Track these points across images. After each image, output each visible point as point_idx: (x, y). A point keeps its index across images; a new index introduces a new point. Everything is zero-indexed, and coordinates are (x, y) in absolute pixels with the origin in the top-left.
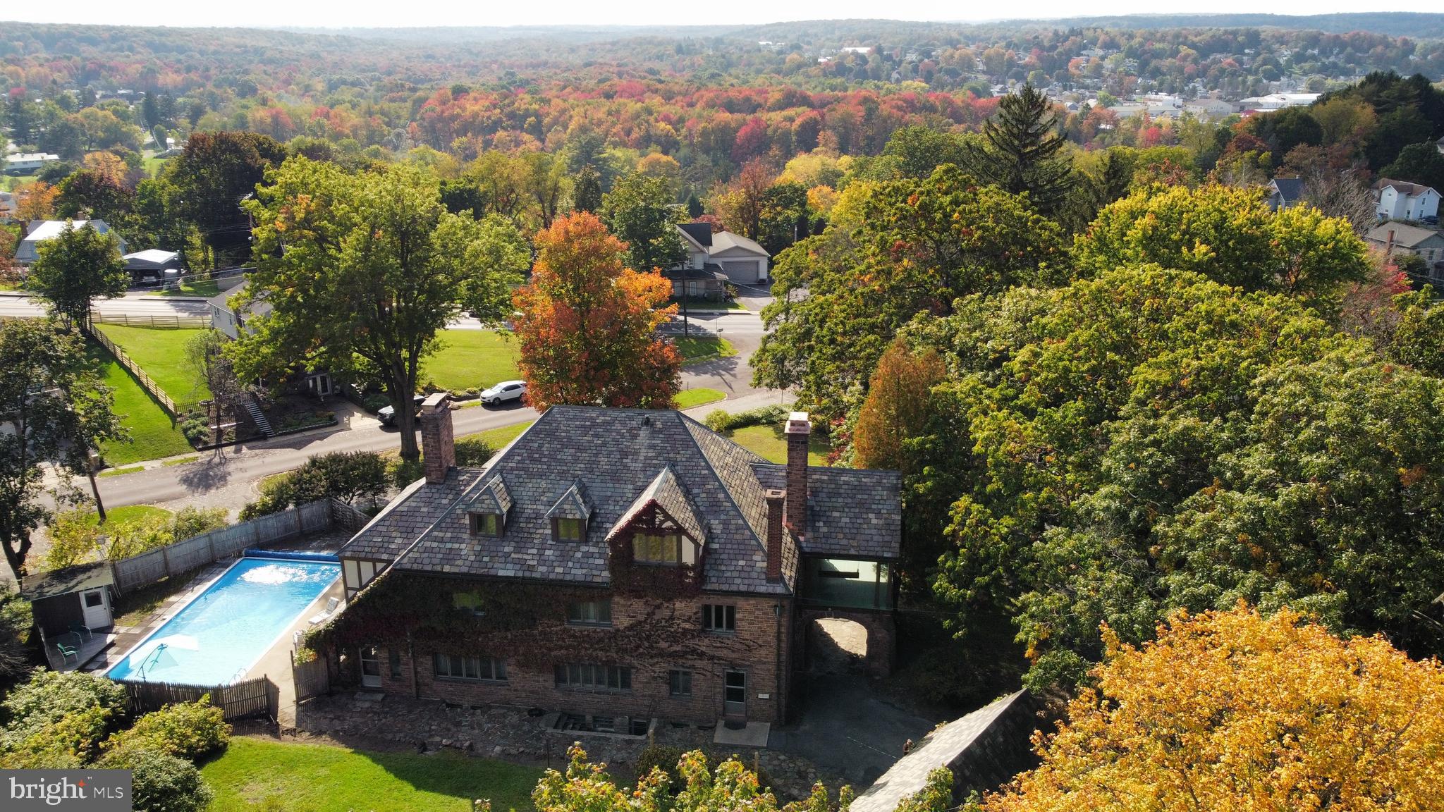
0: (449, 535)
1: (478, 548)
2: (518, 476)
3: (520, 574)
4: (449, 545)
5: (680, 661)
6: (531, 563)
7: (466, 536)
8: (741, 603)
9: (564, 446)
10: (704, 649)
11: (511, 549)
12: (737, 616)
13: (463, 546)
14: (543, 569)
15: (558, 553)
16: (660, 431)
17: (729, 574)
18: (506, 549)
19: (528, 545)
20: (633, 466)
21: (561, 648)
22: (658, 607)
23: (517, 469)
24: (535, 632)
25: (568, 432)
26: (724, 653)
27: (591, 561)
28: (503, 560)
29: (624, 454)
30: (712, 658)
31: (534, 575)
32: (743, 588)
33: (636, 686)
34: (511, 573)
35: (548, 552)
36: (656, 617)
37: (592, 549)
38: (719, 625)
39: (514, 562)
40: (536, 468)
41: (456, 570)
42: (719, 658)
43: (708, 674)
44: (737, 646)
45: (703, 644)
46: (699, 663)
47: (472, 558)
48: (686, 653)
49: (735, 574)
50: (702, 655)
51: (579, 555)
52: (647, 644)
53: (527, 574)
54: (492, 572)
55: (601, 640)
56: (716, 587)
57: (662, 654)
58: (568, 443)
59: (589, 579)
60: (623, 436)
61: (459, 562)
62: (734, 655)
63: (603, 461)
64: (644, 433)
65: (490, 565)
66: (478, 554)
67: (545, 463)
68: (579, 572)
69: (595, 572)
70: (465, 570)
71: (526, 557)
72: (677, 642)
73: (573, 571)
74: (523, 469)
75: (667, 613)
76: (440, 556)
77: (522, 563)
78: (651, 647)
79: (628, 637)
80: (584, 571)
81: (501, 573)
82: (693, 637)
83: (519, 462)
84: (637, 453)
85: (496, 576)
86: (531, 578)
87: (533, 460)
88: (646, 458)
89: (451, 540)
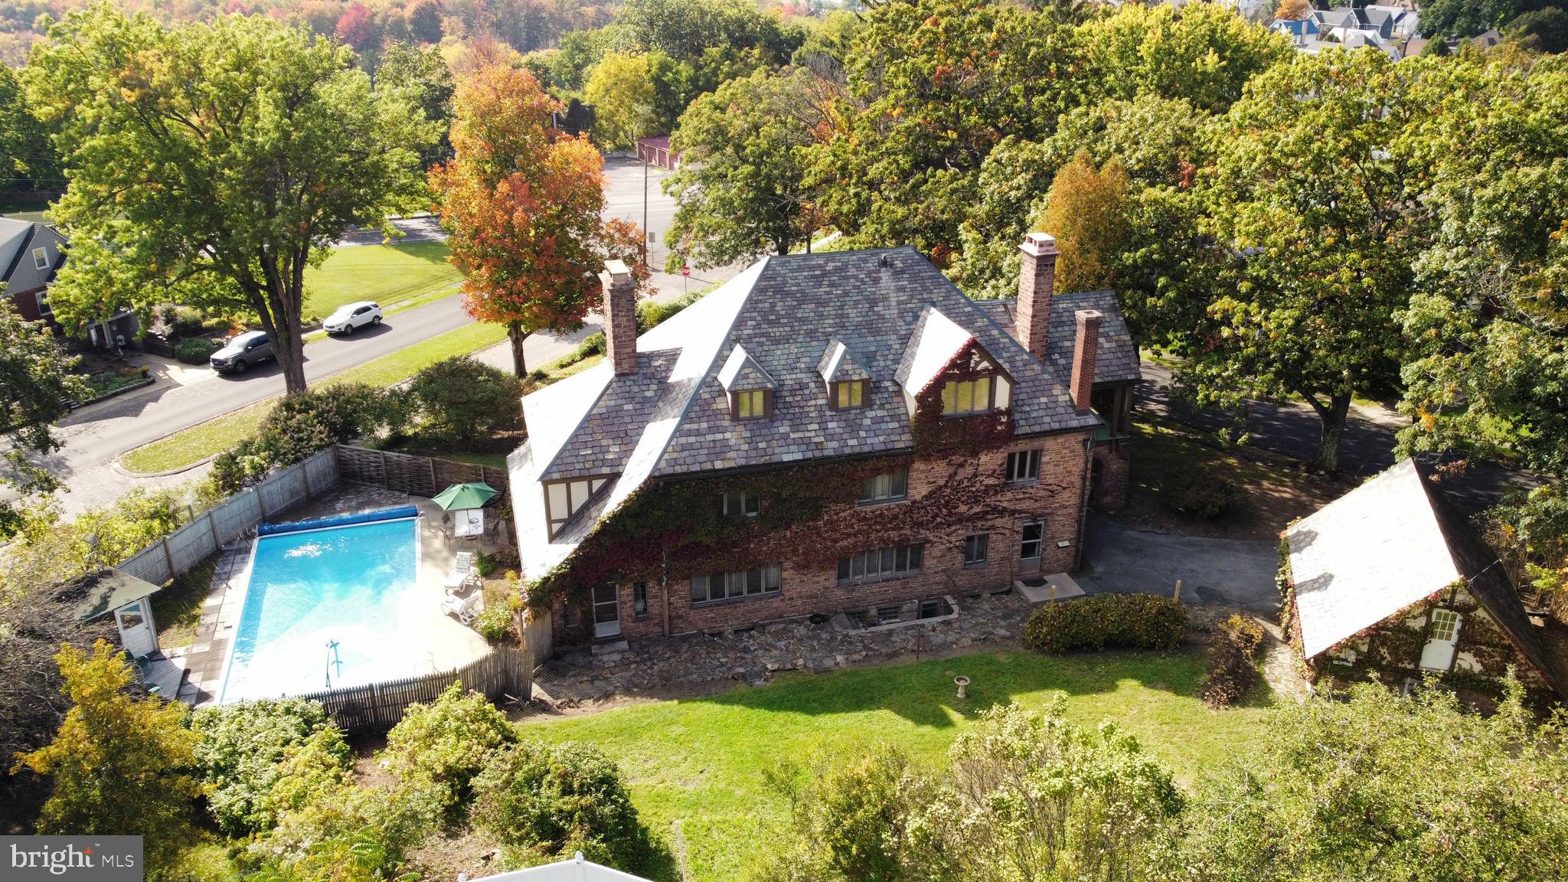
0: (704, 425)
1: (748, 434)
2: (761, 344)
3: (809, 455)
4: (710, 437)
5: (979, 524)
6: (817, 440)
7: (726, 423)
8: (1050, 444)
9: (801, 303)
10: (1005, 504)
11: (788, 429)
12: (1045, 459)
13: (728, 435)
14: (834, 444)
15: (843, 424)
16: (903, 272)
17: (1035, 414)
18: (782, 430)
19: (805, 421)
20: (887, 314)
21: (849, 535)
22: (962, 465)
23: (756, 336)
24: (820, 523)
25: (798, 285)
26: (1026, 505)
27: (883, 426)
28: (783, 442)
29: (873, 302)
30: (1013, 513)
31: (827, 453)
32: (1056, 426)
33: (929, 562)
34: (799, 456)
35: (831, 425)
36: (958, 478)
37: (880, 413)
38: (1021, 474)
39: (795, 442)
40: (777, 331)
41: (731, 464)
42: (1020, 512)
43: (1007, 532)
44: (1042, 493)
45: (1005, 500)
46: (999, 522)
47: (745, 447)
48: (987, 513)
49: (1042, 413)
50: (1002, 512)
51: (867, 422)
52: (945, 511)
53: (818, 454)
54: (775, 459)
55: (895, 517)
56: (1027, 430)
57: (961, 520)
58: (803, 299)
59: (890, 446)
60: (862, 281)
61: (732, 454)
62: (1038, 504)
63: (852, 313)
64: (885, 275)
65: (769, 451)
66: (750, 441)
67: (785, 325)
68: (875, 440)
69: (893, 438)
70: (743, 462)
71: (808, 434)
72: (977, 502)
73: (869, 441)
74: (763, 335)
75: (969, 470)
76: (705, 451)
77: (806, 443)
78: (950, 514)
79: (924, 508)
80: (882, 439)
81: (786, 458)
82: (996, 493)
83: (754, 328)
84: (885, 298)
85: (782, 463)
86: (824, 458)
87: (770, 323)
88: (899, 303)
89: (712, 430)
